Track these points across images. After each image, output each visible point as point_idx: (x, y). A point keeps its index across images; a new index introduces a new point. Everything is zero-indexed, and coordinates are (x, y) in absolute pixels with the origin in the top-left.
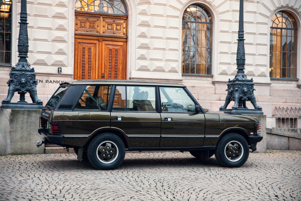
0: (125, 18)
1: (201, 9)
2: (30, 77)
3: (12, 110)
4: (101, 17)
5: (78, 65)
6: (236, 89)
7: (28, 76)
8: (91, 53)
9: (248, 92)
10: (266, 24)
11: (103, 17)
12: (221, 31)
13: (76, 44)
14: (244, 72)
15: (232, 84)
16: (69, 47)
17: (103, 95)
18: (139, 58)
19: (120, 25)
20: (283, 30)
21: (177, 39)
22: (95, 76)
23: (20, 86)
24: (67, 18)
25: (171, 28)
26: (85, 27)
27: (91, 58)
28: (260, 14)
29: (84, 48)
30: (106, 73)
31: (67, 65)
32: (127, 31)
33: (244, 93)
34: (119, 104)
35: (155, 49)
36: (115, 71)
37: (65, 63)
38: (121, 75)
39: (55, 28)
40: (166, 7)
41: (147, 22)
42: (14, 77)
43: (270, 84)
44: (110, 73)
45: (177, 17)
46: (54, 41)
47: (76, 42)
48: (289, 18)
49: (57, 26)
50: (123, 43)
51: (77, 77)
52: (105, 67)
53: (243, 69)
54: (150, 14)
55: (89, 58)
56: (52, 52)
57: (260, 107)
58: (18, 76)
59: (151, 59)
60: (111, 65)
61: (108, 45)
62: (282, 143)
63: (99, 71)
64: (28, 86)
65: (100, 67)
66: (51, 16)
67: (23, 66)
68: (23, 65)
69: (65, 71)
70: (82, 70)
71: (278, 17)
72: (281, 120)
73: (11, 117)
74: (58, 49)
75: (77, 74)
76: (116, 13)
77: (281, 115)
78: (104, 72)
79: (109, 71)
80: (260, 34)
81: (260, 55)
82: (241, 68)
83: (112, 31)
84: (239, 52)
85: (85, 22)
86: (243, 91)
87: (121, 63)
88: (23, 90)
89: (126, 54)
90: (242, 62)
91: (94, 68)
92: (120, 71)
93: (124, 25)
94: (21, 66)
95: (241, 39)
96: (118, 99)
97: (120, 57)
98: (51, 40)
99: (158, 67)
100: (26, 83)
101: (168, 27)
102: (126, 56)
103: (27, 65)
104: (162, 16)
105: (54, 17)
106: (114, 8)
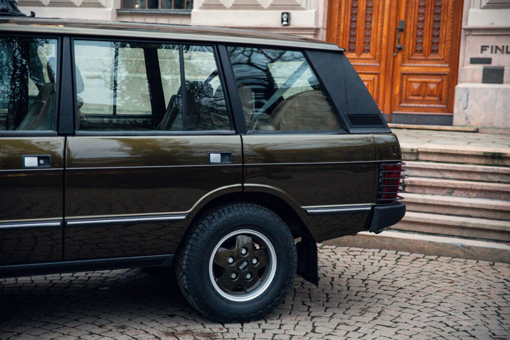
17: (399, 75)
22: (382, 30)
30: (411, 20)
31: (303, 6)
34: (441, 99)
36: (435, 14)
38: (449, 23)
44: (421, 19)
51: (339, 32)
52: (406, 4)
63: (392, 16)
65: (394, 4)
69: (298, 19)
70: (352, 14)
75: (339, 25)
78: (406, 17)
79: (419, 14)
91: (381, 8)
92: (449, 15)
96: (438, 86)
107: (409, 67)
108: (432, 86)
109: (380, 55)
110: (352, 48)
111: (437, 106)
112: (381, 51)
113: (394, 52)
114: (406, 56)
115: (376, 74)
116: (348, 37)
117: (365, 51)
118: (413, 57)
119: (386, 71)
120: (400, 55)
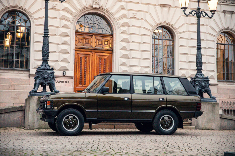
0: (111, 36)
1: (165, 30)
2: (50, 74)
3: (38, 97)
4: (94, 36)
5: (77, 70)
6: (197, 83)
7: (49, 73)
8: (86, 61)
9: (205, 86)
10: (213, 41)
11: (95, 36)
12: (181, 46)
13: (76, 55)
14: (202, 72)
15: (193, 81)
16: (71, 57)
18: (122, 65)
19: (107, 42)
20: (226, 46)
21: (149, 51)
22: (89, 78)
23: (43, 81)
24: (70, 36)
25: (144, 43)
26: (82, 42)
27: (86, 65)
28: (209, 33)
29: (81, 58)
31: (69, 70)
32: (112, 45)
33: (203, 87)
35: (133, 58)
37: (68, 68)
39: (61, 43)
40: (141, 28)
41: (127, 39)
42: (40, 74)
43: (218, 84)
45: (149, 35)
46: (60, 52)
47: (76, 53)
48: (229, 37)
49: (62, 42)
50: (110, 55)
52: (96, 71)
53: (201, 70)
54: (129, 33)
55: (85, 65)
56: (59, 61)
57: (214, 97)
58: (42, 73)
59: (130, 66)
60: (101, 70)
61: (99, 55)
62: (230, 124)
63: (92, 74)
64: (49, 80)
65: (93, 71)
66: (59, 35)
67: (46, 67)
68: (46, 65)
69: (68, 74)
70: (80, 73)
71: (221, 36)
72: (227, 111)
73: (38, 102)
74: (63, 58)
75: (76, 76)
76: (104, 33)
77: (226, 107)
78: (96, 75)
80: (209, 48)
81: (209, 63)
82: (199, 69)
83: (101, 45)
84: (198, 58)
85: (82, 39)
86: (202, 85)
87: (108, 69)
88: (46, 83)
89: (112, 62)
90: (200, 65)
91: (89, 72)
93: (110, 42)
94: (44, 66)
95: (199, 48)
97: (108, 64)
98: (58, 52)
99: (135, 71)
100: (48, 78)
101: (142, 42)
102: (112, 63)
103: (49, 66)
104: (137, 34)
105: (61, 35)
106: (103, 29)
110: (80, 83)
116: (79, 80)
117: (84, 84)
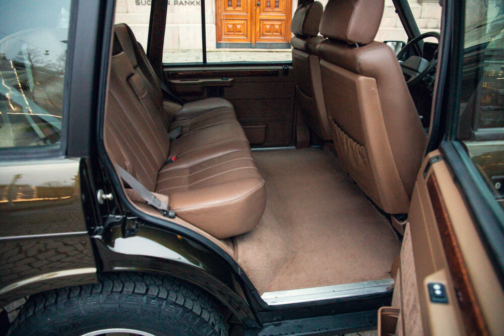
17: (259, 21)
34: (281, 34)
96: (280, 27)
107: (263, 16)
108: (277, 27)
109: (247, 9)
110: (230, 4)
111: (279, 38)
112: (247, 6)
113: (255, 6)
114: (262, 9)
115: (245, 20)
117: (237, 6)
118: (266, 10)
119: (251, 17)
120: (258, 9)
